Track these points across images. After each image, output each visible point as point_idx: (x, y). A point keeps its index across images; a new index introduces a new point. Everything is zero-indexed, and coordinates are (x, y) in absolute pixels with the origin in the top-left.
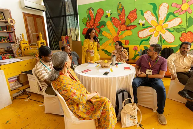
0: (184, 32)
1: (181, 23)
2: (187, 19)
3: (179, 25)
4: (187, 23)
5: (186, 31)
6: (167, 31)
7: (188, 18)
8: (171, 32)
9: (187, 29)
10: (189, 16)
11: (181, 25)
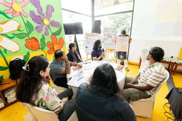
0: (28, 38)
1: (19, 27)
2: (25, 24)
3: (19, 30)
4: (27, 27)
5: (29, 37)
6: (3, 37)
7: (26, 22)
8: (10, 38)
9: (29, 35)
10: (25, 20)
11: (21, 29)
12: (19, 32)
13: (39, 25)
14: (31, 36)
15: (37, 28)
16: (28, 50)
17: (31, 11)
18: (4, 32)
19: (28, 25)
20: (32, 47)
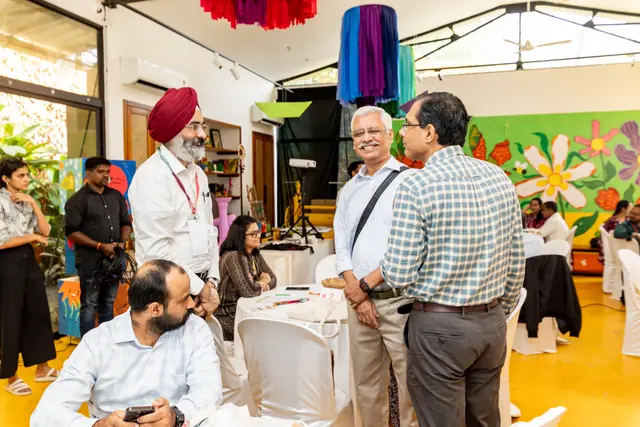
0: (602, 188)
1: (594, 172)
2: (603, 167)
3: (592, 176)
4: (605, 172)
5: (604, 187)
6: (570, 186)
7: (605, 163)
8: (578, 187)
9: (606, 183)
10: (606, 160)
11: (596, 175)
12: (592, 179)
13: (628, 166)
14: (609, 185)
15: (623, 172)
16: (597, 207)
17: (619, 146)
18: (572, 179)
19: (610, 170)
20: (605, 203)
